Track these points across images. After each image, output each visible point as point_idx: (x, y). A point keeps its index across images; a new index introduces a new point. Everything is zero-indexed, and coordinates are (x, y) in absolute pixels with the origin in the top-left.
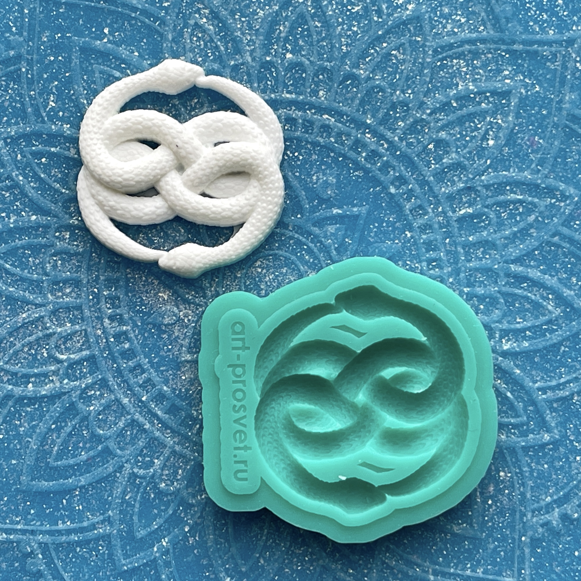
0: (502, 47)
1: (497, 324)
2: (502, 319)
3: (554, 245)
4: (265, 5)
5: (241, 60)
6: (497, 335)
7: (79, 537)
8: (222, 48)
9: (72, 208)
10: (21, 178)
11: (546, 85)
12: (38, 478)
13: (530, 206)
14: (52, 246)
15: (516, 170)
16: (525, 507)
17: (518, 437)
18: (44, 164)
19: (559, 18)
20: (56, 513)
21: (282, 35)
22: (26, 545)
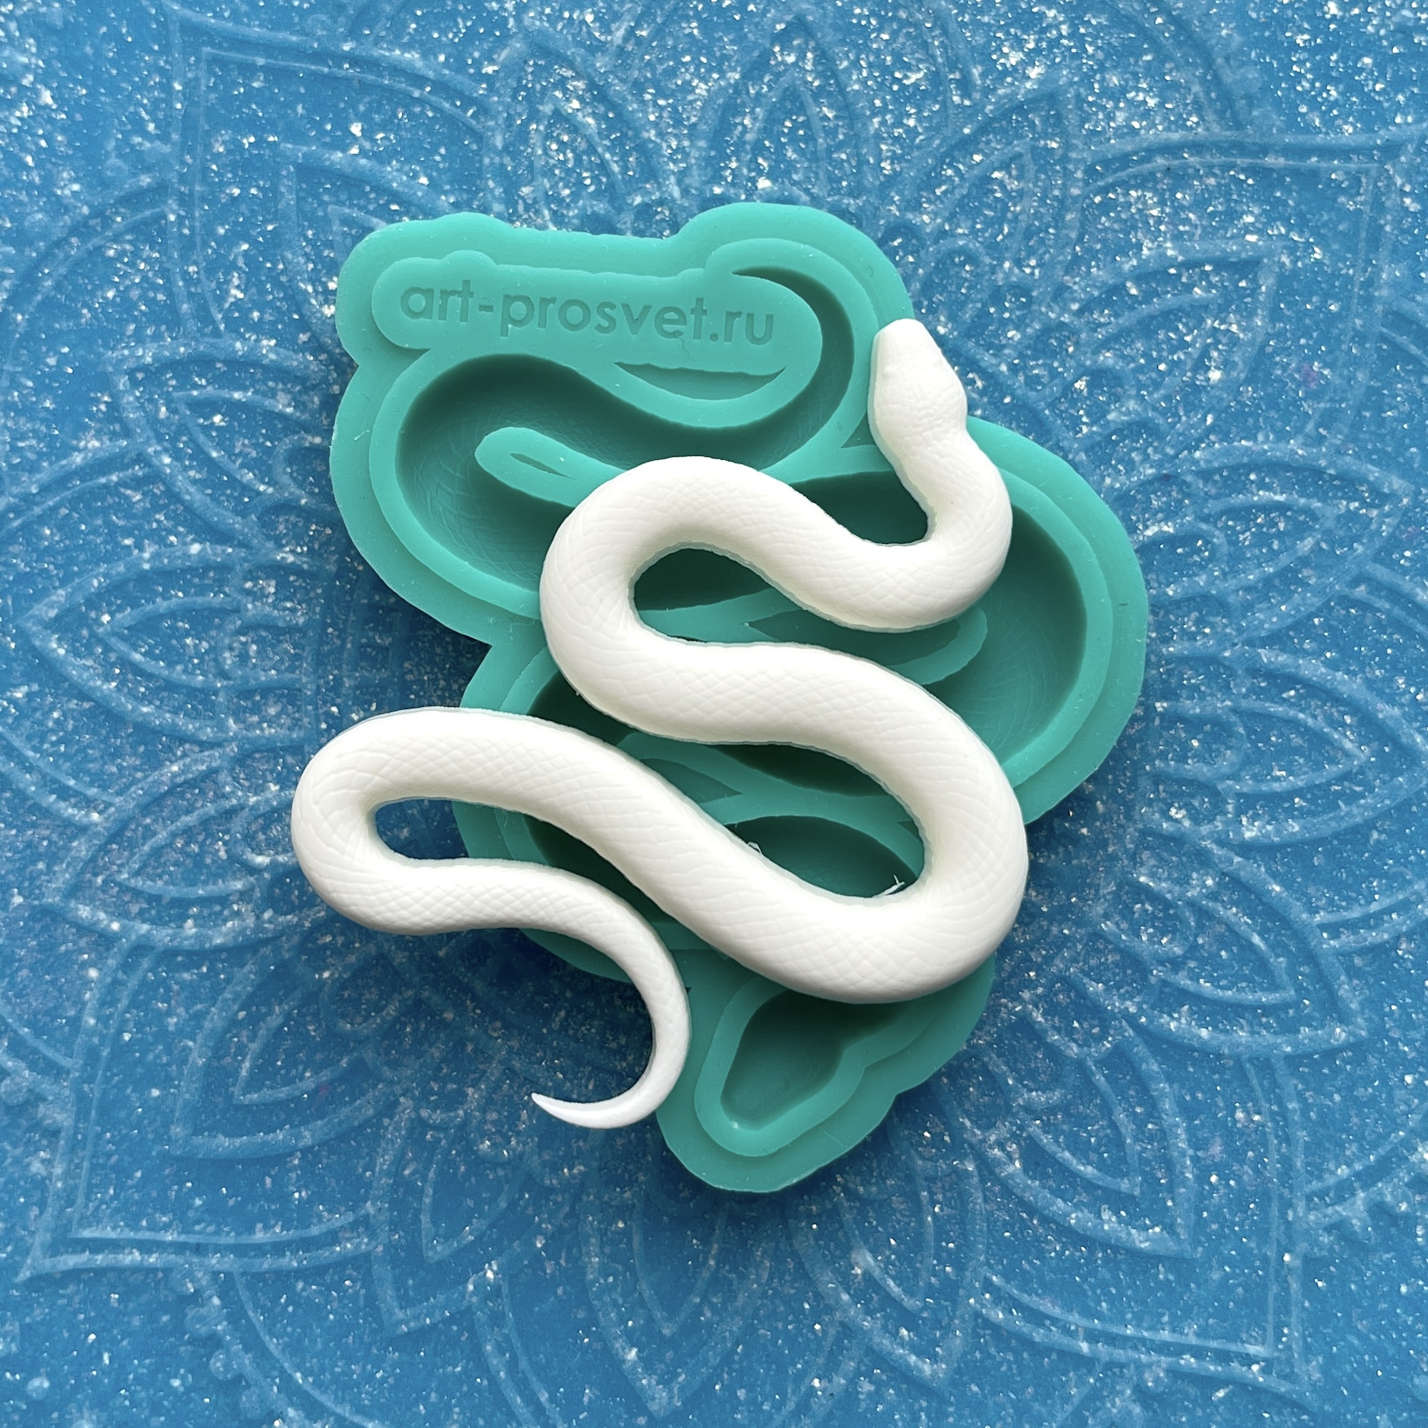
0: (1239, 161)
1: (1230, 782)
2: (1241, 770)
3: (1356, 603)
4: (710, 70)
5: (658, 194)
6: (1230, 808)
7: (300, 1262)
8: (616, 168)
9: (281, 527)
10: (167, 460)
11: (1336, 247)
12: (209, 1129)
13: (1302, 518)
14: (237, 611)
15: (1271, 437)
16: (1291, 1188)
17: (1275, 1033)
18: (219, 429)
19: (1367, 98)
20: (250, 1207)
21: (749, 137)
22: (184, 1277)
